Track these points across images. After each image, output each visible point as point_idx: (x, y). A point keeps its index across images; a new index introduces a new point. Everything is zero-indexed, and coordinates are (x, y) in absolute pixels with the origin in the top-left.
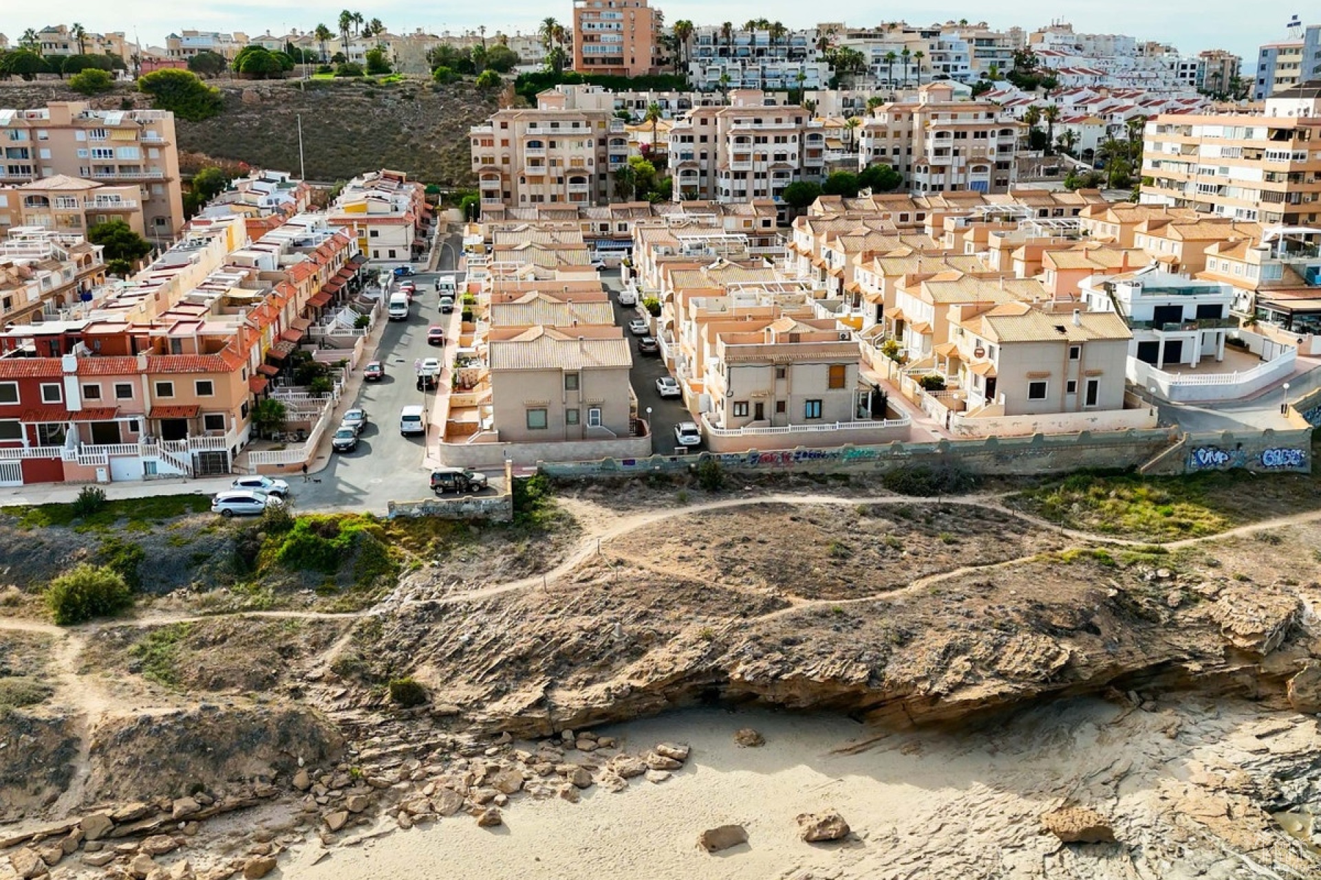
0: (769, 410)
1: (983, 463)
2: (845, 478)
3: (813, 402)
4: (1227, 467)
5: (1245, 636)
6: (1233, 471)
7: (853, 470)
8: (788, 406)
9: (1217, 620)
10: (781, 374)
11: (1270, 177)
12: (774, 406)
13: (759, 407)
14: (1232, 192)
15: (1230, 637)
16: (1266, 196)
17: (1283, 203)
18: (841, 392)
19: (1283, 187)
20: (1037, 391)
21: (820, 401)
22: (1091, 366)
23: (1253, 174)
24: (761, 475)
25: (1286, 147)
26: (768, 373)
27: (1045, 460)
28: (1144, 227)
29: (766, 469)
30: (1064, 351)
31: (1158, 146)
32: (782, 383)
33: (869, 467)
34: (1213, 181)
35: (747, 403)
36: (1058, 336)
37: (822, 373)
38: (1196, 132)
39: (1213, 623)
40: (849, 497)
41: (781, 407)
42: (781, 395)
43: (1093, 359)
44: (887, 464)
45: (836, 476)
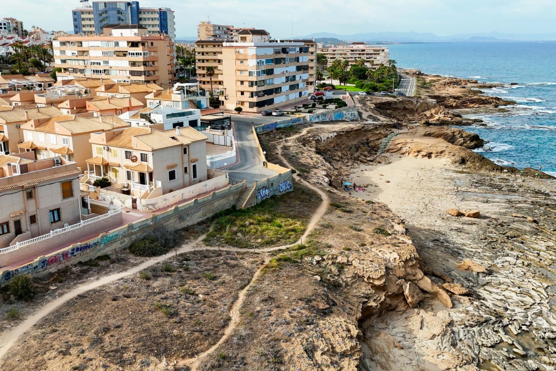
0: (25, 224)
1: (174, 225)
2: (106, 257)
3: (52, 211)
4: (270, 196)
5: (378, 279)
6: (273, 197)
7: (108, 250)
8: (39, 218)
9: (361, 275)
10: (30, 195)
11: (133, 64)
12: (28, 220)
13: (18, 223)
14: (113, 73)
15: (371, 281)
16: (132, 73)
17: (143, 76)
18: (71, 199)
19: (142, 68)
20: (172, 176)
21: (58, 210)
22: (192, 157)
23: (124, 63)
24: (51, 275)
25: (139, 49)
26: (20, 196)
27: (200, 213)
28: (103, 88)
29: (53, 269)
30: (180, 151)
31: (63, 52)
32: (32, 202)
33: (117, 245)
34: (101, 68)
35: (7, 223)
36: (174, 143)
37: (57, 189)
38: (85, 45)
39: (359, 277)
40: (125, 270)
41: (33, 219)
42: (32, 210)
43: (194, 153)
44: (127, 240)
45: (100, 258)
